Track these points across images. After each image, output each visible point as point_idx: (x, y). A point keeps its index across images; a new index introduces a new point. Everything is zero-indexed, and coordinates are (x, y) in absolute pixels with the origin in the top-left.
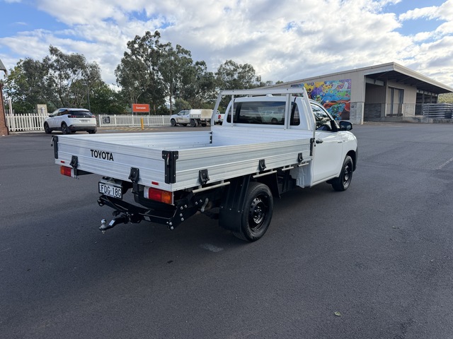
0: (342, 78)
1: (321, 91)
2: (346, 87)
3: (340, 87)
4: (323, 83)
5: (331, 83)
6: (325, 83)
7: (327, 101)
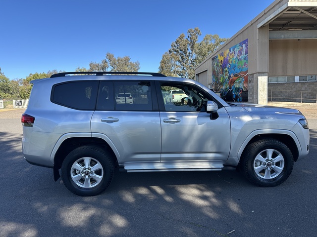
0: (241, 39)
1: (228, 62)
2: (244, 53)
3: (240, 53)
4: (228, 51)
5: (234, 50)
6: (230, 51)
7: (232, 76)
